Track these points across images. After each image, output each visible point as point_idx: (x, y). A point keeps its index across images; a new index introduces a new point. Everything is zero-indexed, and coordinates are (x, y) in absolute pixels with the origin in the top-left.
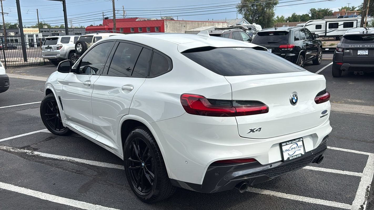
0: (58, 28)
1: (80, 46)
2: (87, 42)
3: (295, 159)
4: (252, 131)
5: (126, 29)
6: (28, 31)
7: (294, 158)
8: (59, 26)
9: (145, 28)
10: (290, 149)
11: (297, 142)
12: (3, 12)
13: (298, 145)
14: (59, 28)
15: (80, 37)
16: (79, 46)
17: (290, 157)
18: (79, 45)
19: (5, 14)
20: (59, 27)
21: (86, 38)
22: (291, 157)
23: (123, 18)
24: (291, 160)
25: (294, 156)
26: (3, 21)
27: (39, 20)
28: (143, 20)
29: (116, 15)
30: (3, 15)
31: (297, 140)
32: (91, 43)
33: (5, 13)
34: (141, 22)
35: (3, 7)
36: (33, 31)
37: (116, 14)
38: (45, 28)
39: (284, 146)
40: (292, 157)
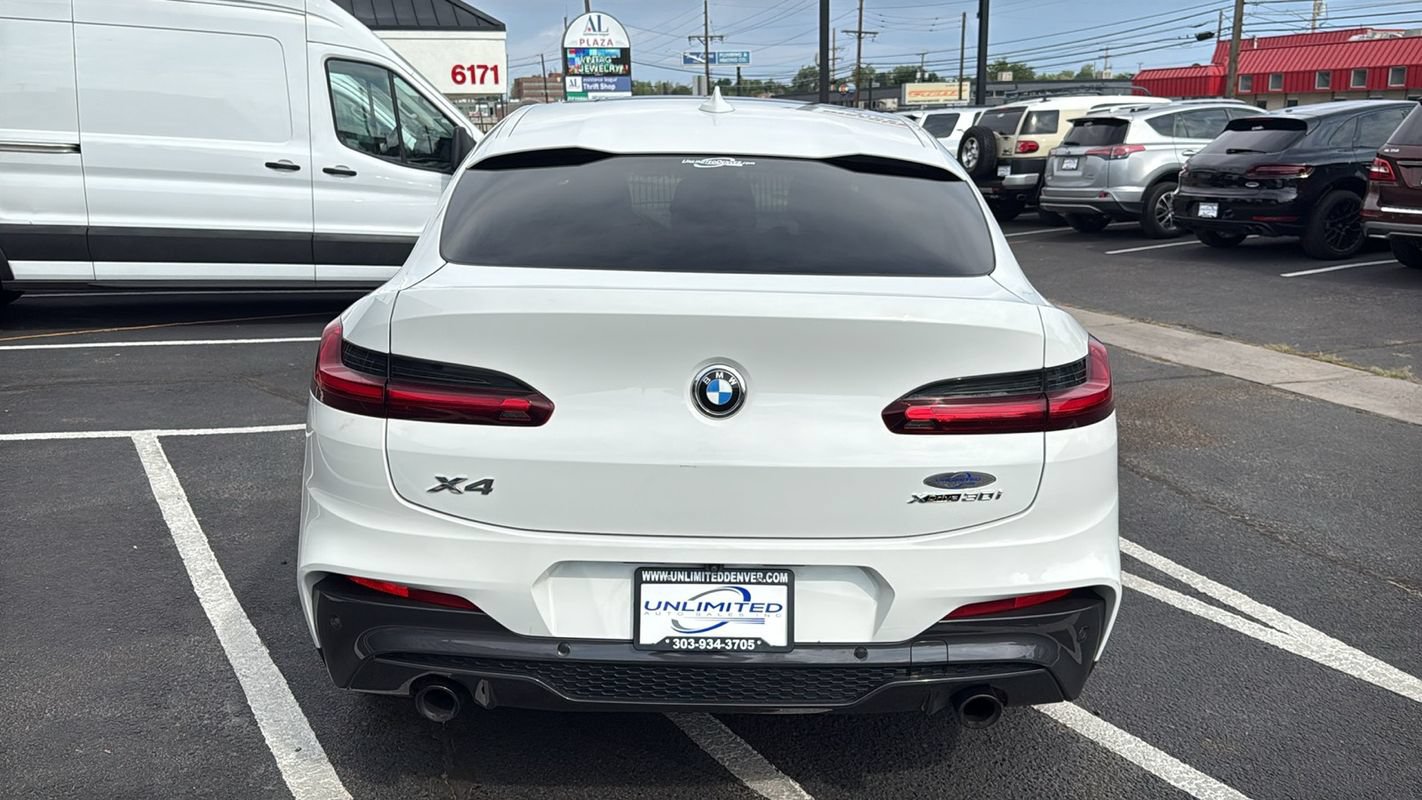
0: (1069, 79)
1: (974, 146)
2: (1001, 134)
3: (707, 651)
4: (447, 485)
5: (1292, 77)
6: (931, 92)
7: (703, 645)
8: (1073, 73)
9: (1384, 71)
10: (693, 605)
11: (750, 583)
12: (863, 30)
13: (753, 601)
14: (1072, 78)
15: (985, 114)
16: (969, 146)
17: (680, 638)
18: (972, 142)
19: (868, 35)
20: (1075, 74)
21: (1001, 115)
22: (688, 638)
23: (1310, 32)
24: (680, 651)
25: (706, 639)
26: (855, 62)
27: (965, 51)
28: (1385, 36)
29: (1244, 22)
30: (860, 38)
31: (752, 577)
32: (1011, 136)
33: (866, 33)
34: (1373, 43)
35: (863, 13)
36: (945, 94)
37: (1244, 18)
38: (1004, 80)
39: (650, 582)
40: (692, 641)
